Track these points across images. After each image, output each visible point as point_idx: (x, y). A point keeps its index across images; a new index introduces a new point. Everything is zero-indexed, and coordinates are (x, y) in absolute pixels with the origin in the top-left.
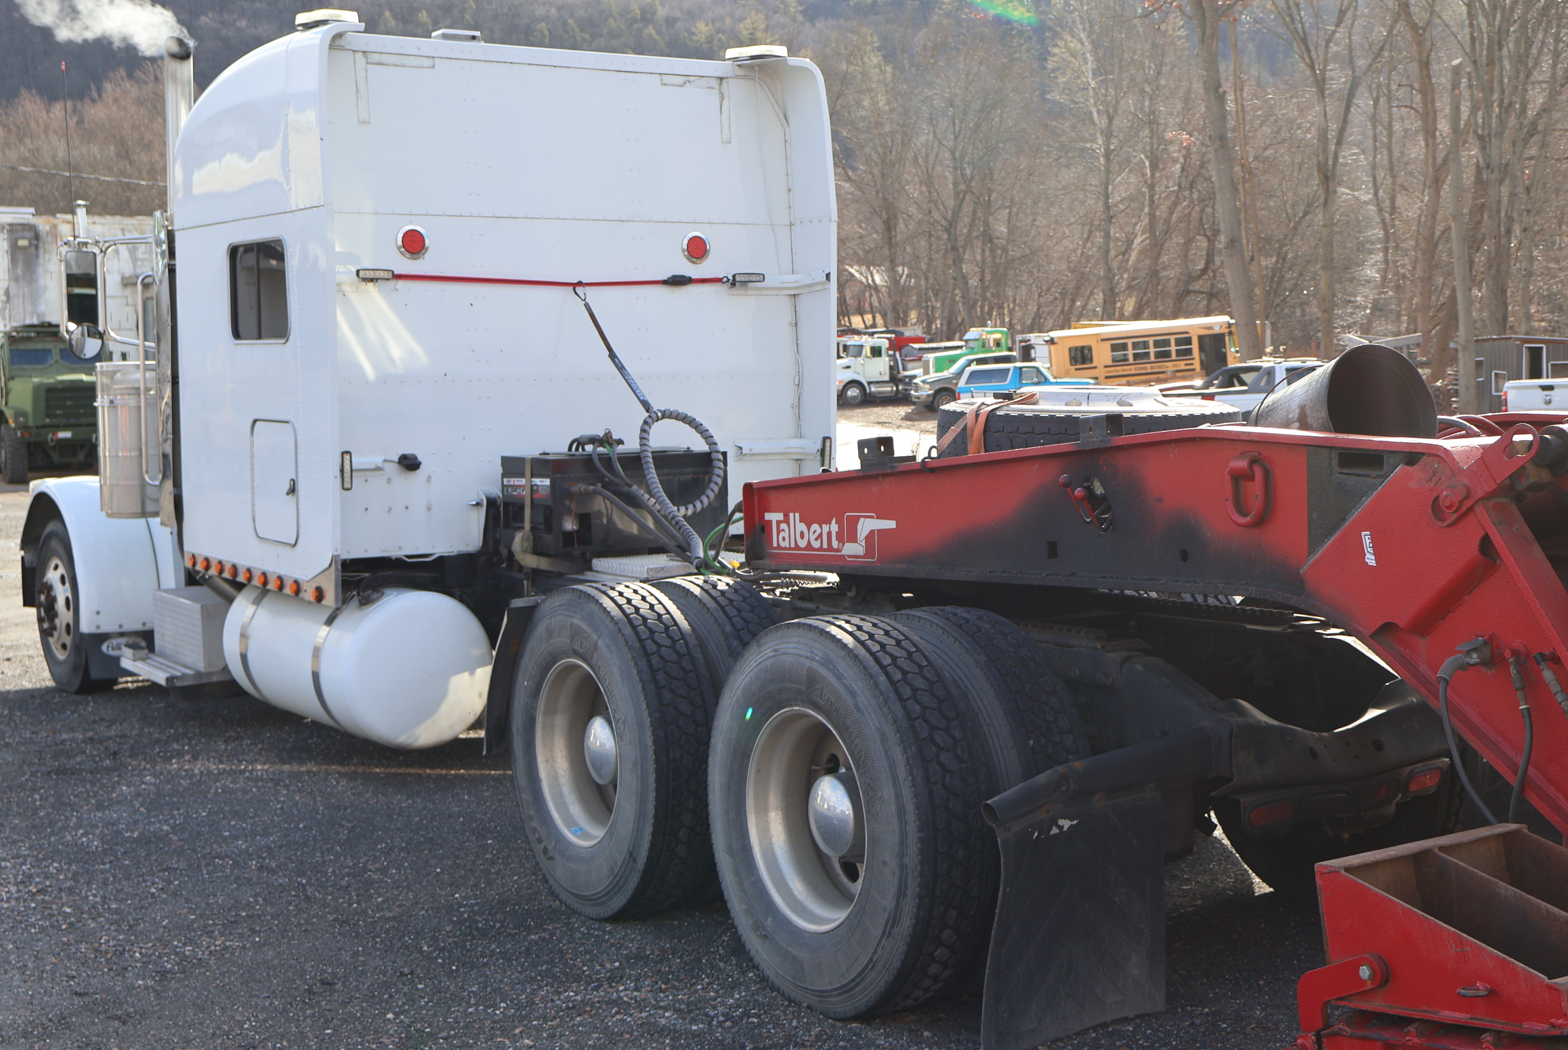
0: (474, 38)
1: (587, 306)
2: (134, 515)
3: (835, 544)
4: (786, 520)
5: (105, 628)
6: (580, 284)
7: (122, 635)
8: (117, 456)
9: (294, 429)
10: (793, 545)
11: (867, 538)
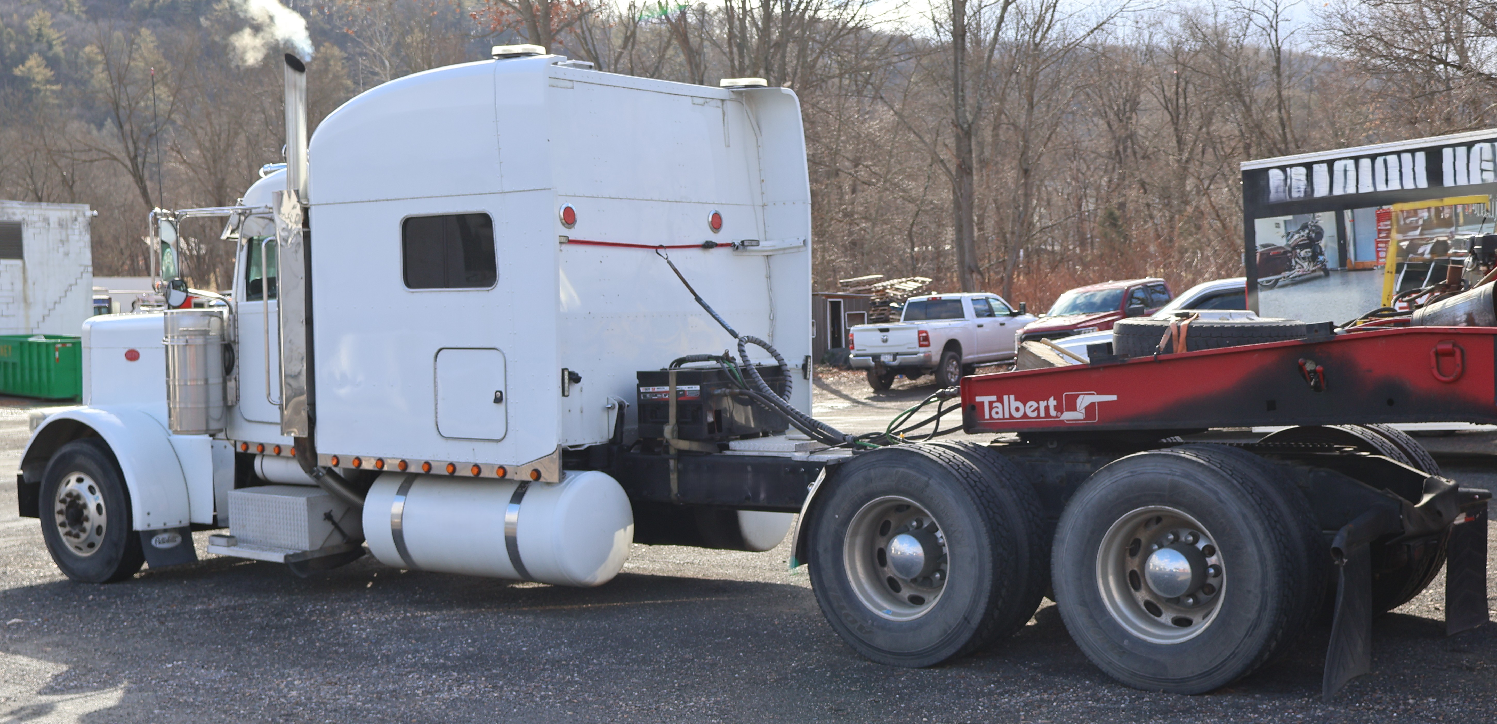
0: (591, 67)
1: (670, 263)
2: (198, 432)
3: (1053, 413)
4: (1000, 400)
5: (155, 526)
6: (661, 247)
7: (165, 531)
8: (186, 385)
9: (503, 354)
10: (1007, 416)
11: (1087, 408)
